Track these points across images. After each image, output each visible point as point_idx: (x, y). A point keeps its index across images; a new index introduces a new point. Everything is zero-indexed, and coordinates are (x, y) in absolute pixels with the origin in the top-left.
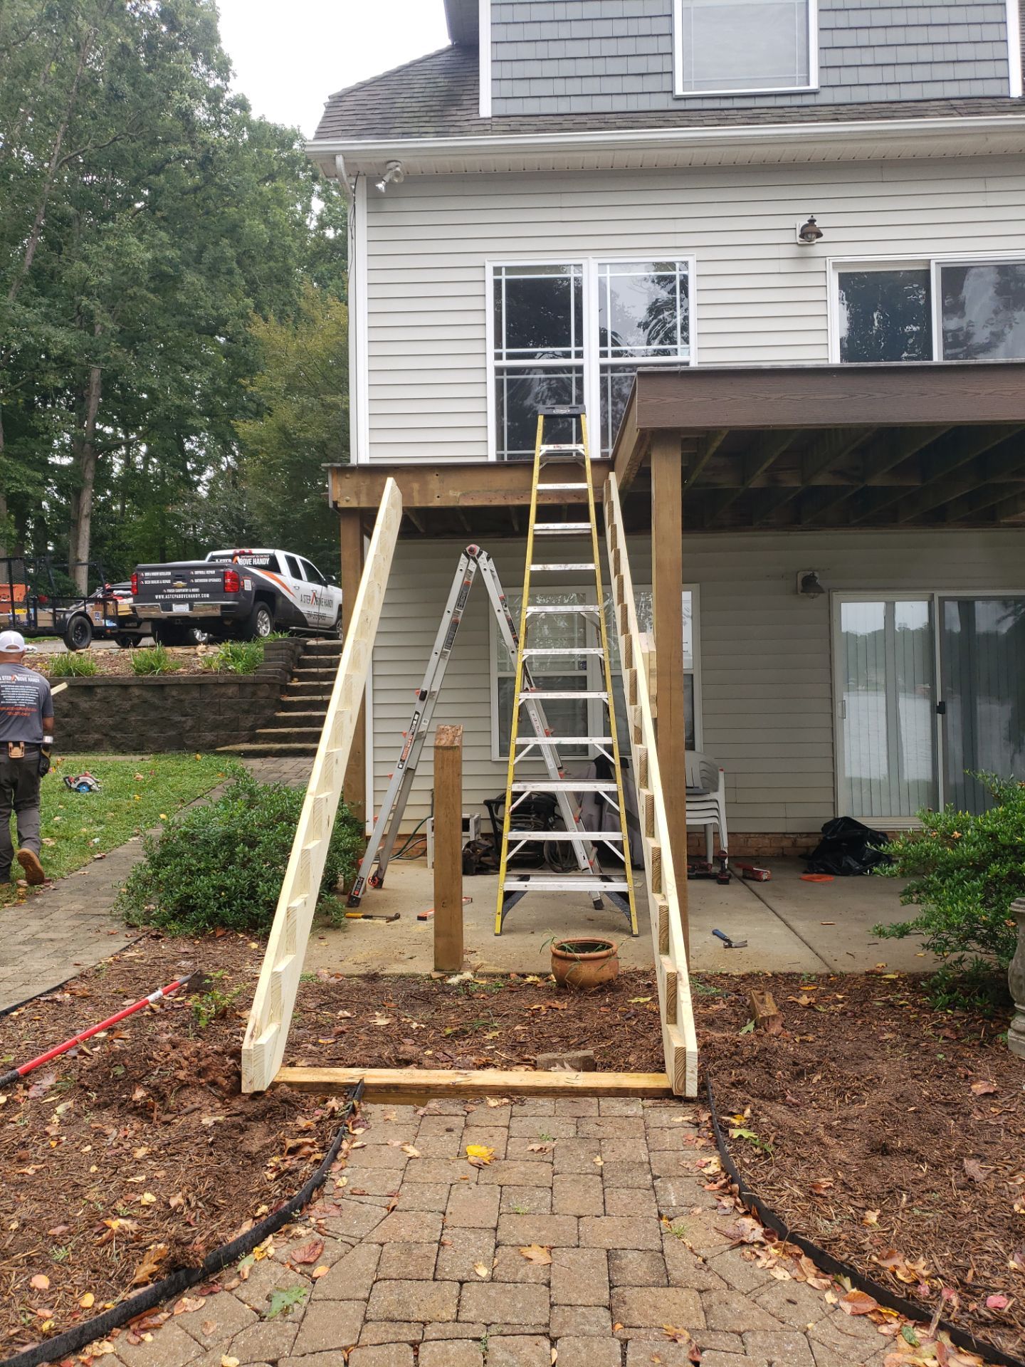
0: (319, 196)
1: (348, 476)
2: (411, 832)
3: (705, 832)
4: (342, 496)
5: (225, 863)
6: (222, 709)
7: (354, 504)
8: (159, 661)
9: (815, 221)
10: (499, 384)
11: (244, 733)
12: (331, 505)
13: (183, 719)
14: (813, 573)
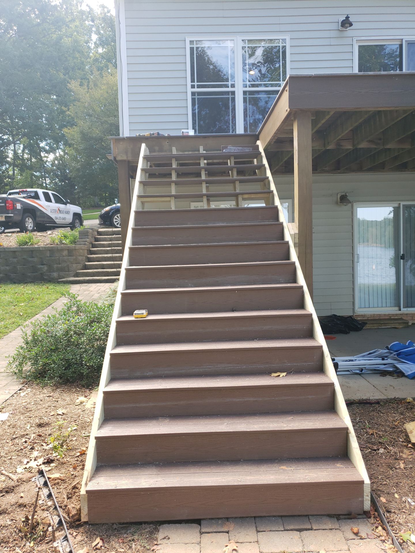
1: (121, 143)
4: (118, 154)
6: (60, 262)
7: (125, 158)
8: (30, 240)
9: (349, 17)
10: (193, 100)
11: (71, 273)
12: (113, 159)
13: (42, 266)
14: (346, 194)
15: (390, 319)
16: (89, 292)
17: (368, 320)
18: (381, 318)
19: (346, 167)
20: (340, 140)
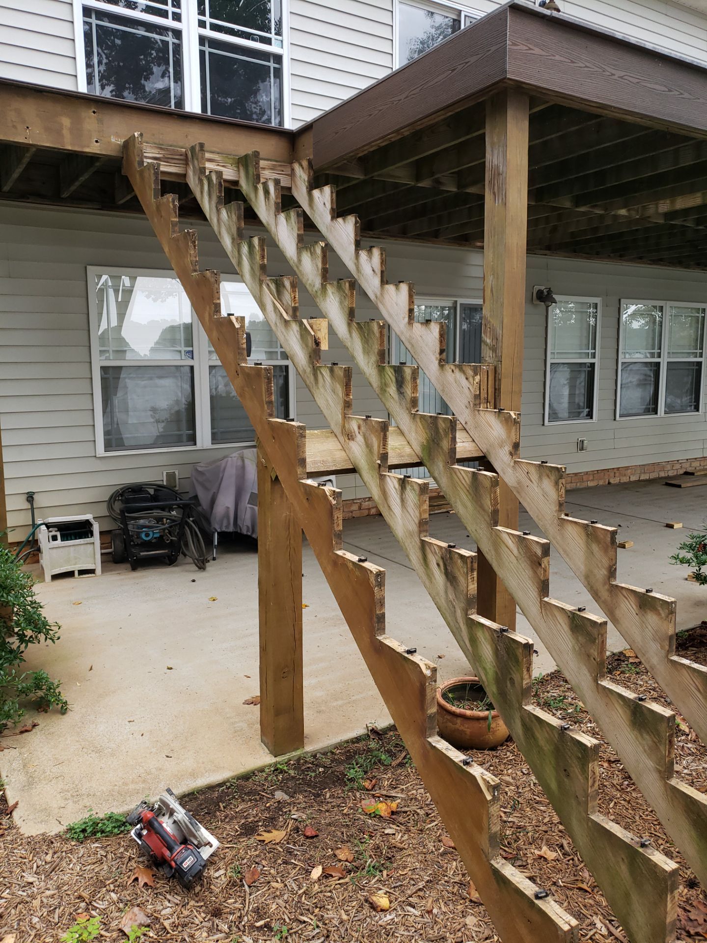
10: (87, 27)
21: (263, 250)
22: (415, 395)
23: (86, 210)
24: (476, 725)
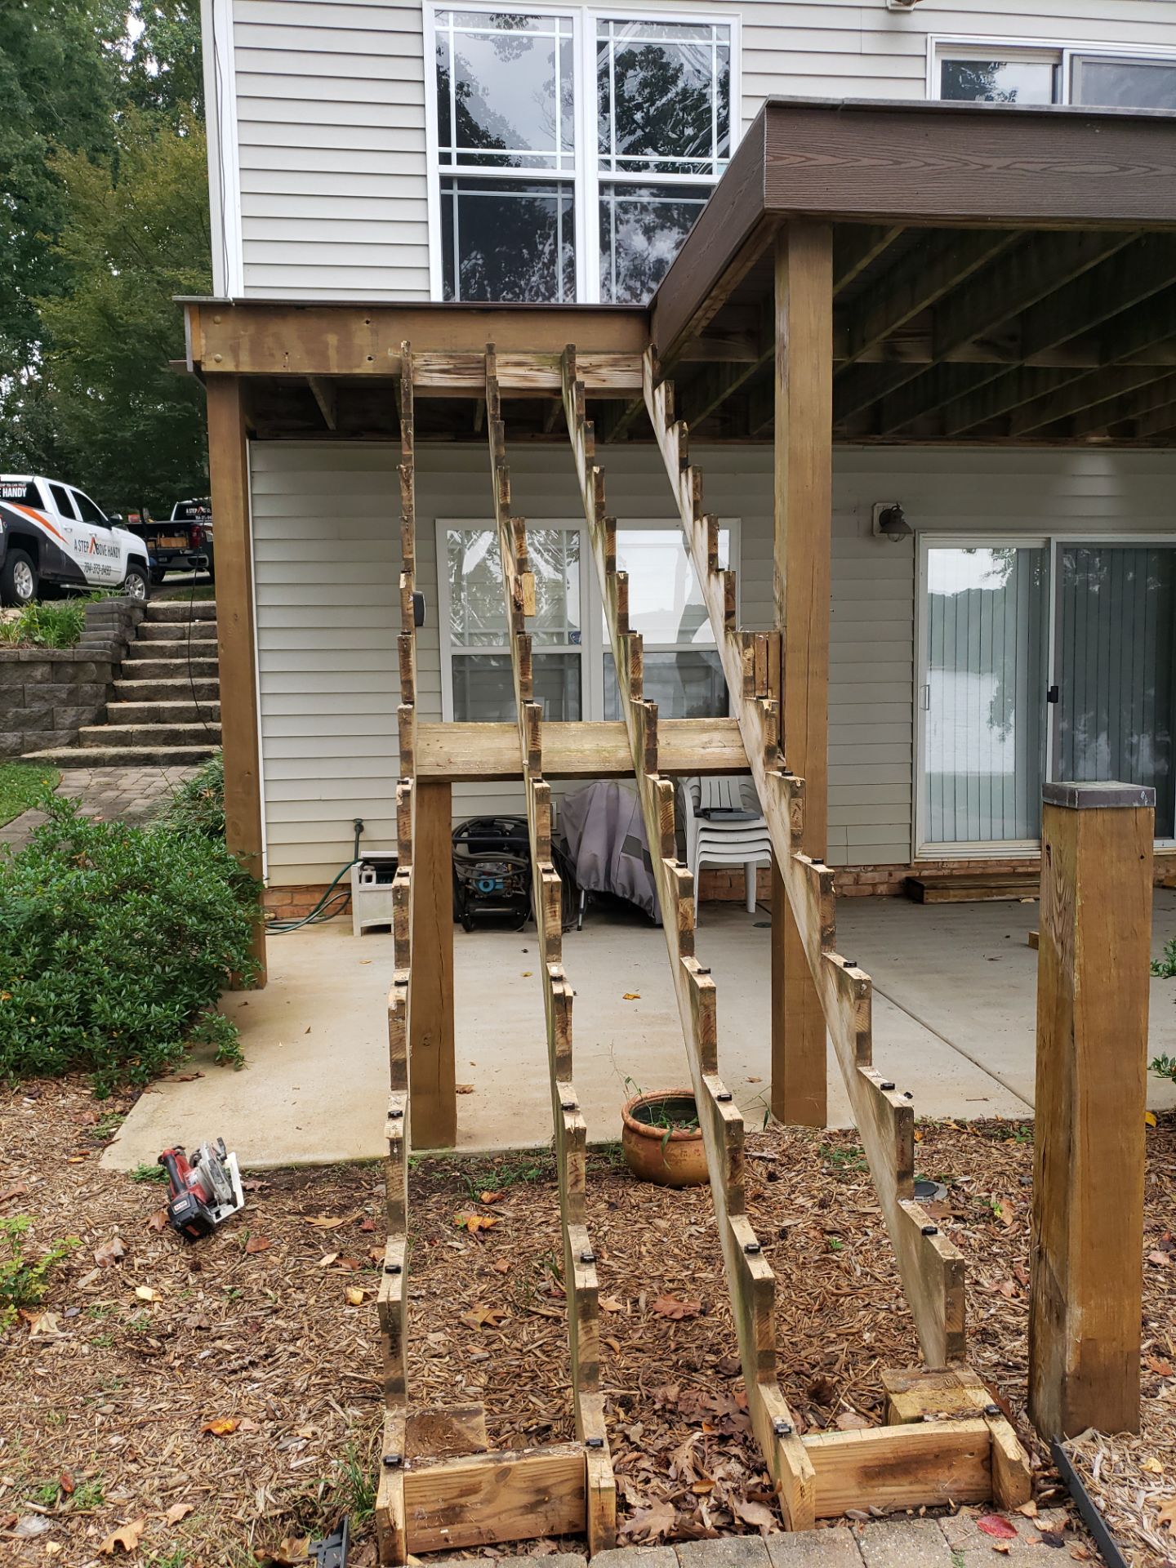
0: (138, 14)
1: (218, 318)
2: (331, 881)
3: (746, 876)
4: (208, 354)
5: (34, 967)
6: (28, 699)
7: (229, 367)
10: (446, 202)
11: (62, 732)
12: (190, 368)
14: (898, 506)
15: (1015, 875)
16: (116, 793)
17: (950, 877)
18: (990, 871)
19: (899, 428)
20: (895, 334)
21: (505, 485)
22: (636, 676)
23: (440, 444)
24: (653, 1147)
